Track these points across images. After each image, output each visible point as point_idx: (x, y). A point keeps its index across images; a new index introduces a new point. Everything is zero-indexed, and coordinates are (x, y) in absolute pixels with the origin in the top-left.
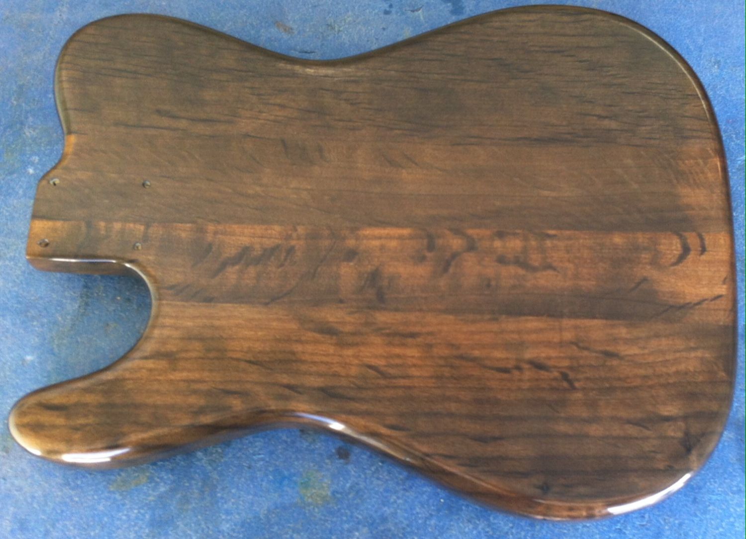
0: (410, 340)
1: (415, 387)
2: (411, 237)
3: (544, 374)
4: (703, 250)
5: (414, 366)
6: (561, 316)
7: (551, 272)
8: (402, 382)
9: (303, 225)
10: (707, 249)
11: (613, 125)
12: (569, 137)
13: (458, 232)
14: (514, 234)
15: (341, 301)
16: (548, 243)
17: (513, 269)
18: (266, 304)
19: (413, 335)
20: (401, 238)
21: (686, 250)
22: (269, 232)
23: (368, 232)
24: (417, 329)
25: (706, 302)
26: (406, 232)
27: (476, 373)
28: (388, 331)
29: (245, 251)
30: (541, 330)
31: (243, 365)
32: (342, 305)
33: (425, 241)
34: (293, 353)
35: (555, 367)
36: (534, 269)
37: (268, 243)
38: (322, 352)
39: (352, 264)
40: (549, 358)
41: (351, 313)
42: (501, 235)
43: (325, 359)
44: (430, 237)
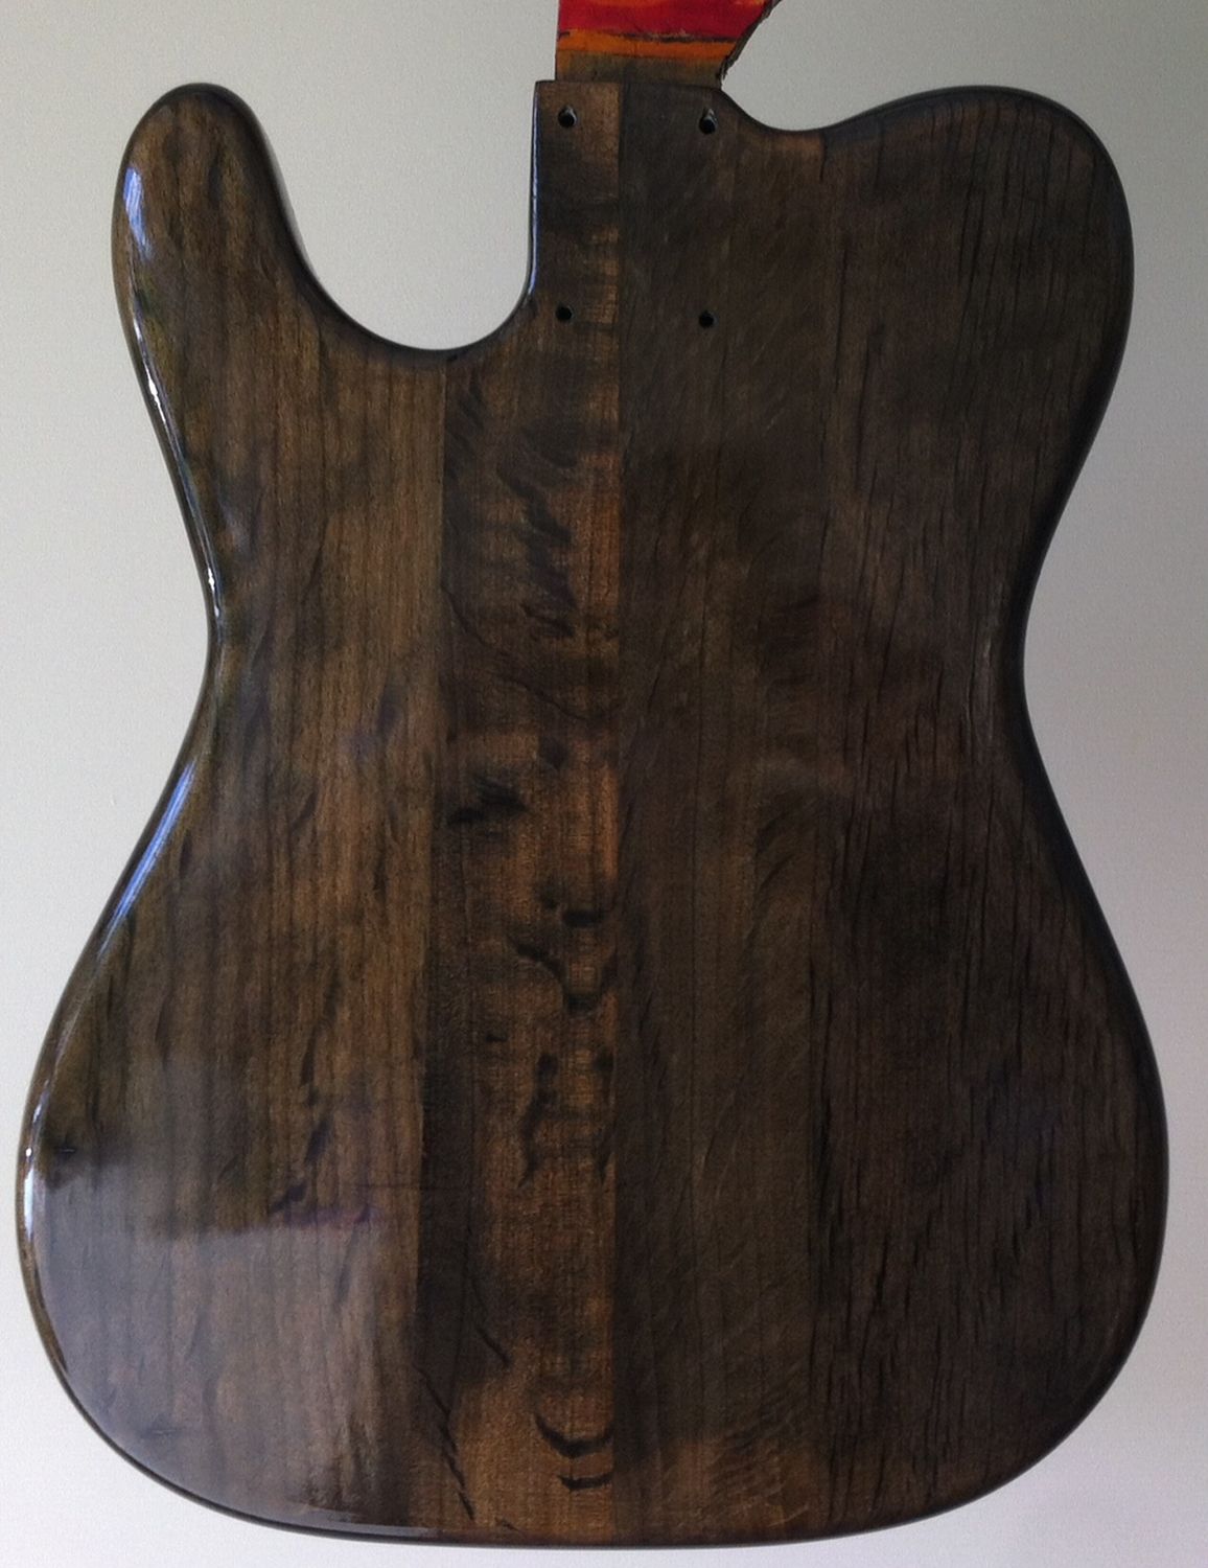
0: (371, 880)
1: (271, 891)
2: (596, 877)
3: (300, 1151)
4: (573, 1484)
5: (316, 890)
6: (426, 1187)
7: (521, 1166)
8: (282, 866)
9: (620, 652)
10: (575, 1493)
11: (862, 1307)
12: (833, 1210)
13: (609, 974)
14: (605, 1093)
15: (452, 737)
16: (586, 1163)
17: (526, 1088)
18: (443, 585)
19: (380, 884)
20: (595, 856)
21: (573, 1449)
22: (604, 583)
23: (606, 788)
24: (393, 893)
25: (458, 1484)
26: (609, 865)
27: (302, 1015)
28: (389, 834)
29: (561, 536)
30: (393, 1146)
31: (312, 546)
32: (443, 738)
33: (588, 907)
34: (339, 645)
35: (315, 1174)
36: (527, 1133)
37: (578, 582)
38: (341, 702)
39: (535, 755)
40: (333, 1163)
41: (427, 760)
42: (603, 1063)
43: (328, 709)
44: (596, 917)
